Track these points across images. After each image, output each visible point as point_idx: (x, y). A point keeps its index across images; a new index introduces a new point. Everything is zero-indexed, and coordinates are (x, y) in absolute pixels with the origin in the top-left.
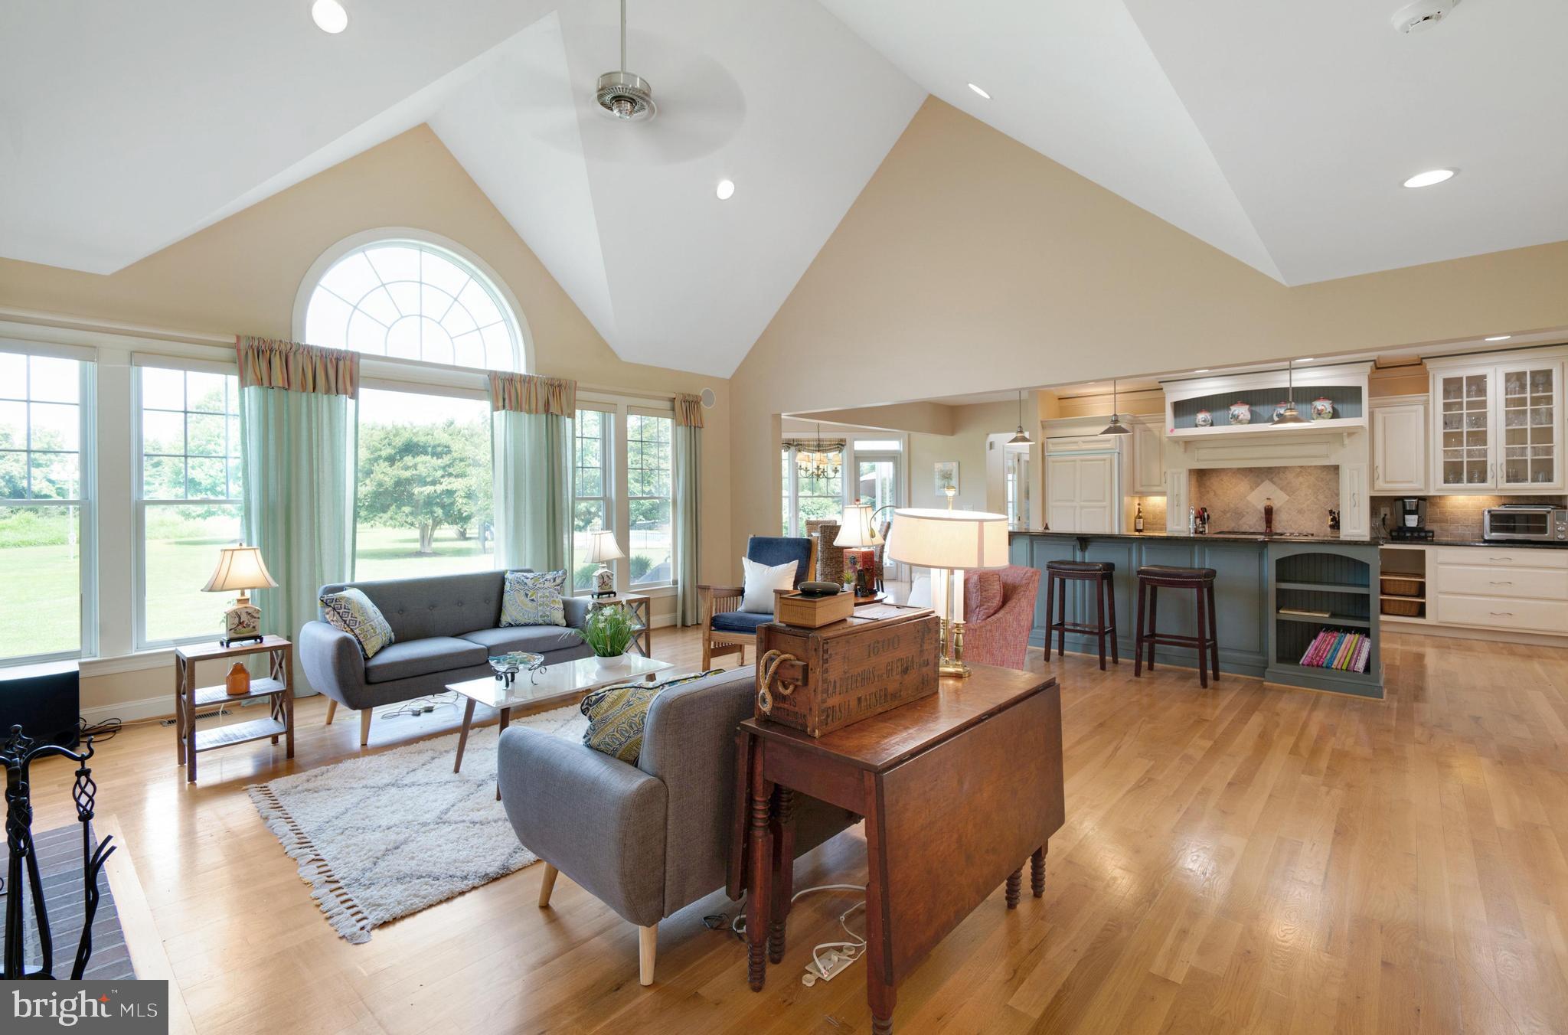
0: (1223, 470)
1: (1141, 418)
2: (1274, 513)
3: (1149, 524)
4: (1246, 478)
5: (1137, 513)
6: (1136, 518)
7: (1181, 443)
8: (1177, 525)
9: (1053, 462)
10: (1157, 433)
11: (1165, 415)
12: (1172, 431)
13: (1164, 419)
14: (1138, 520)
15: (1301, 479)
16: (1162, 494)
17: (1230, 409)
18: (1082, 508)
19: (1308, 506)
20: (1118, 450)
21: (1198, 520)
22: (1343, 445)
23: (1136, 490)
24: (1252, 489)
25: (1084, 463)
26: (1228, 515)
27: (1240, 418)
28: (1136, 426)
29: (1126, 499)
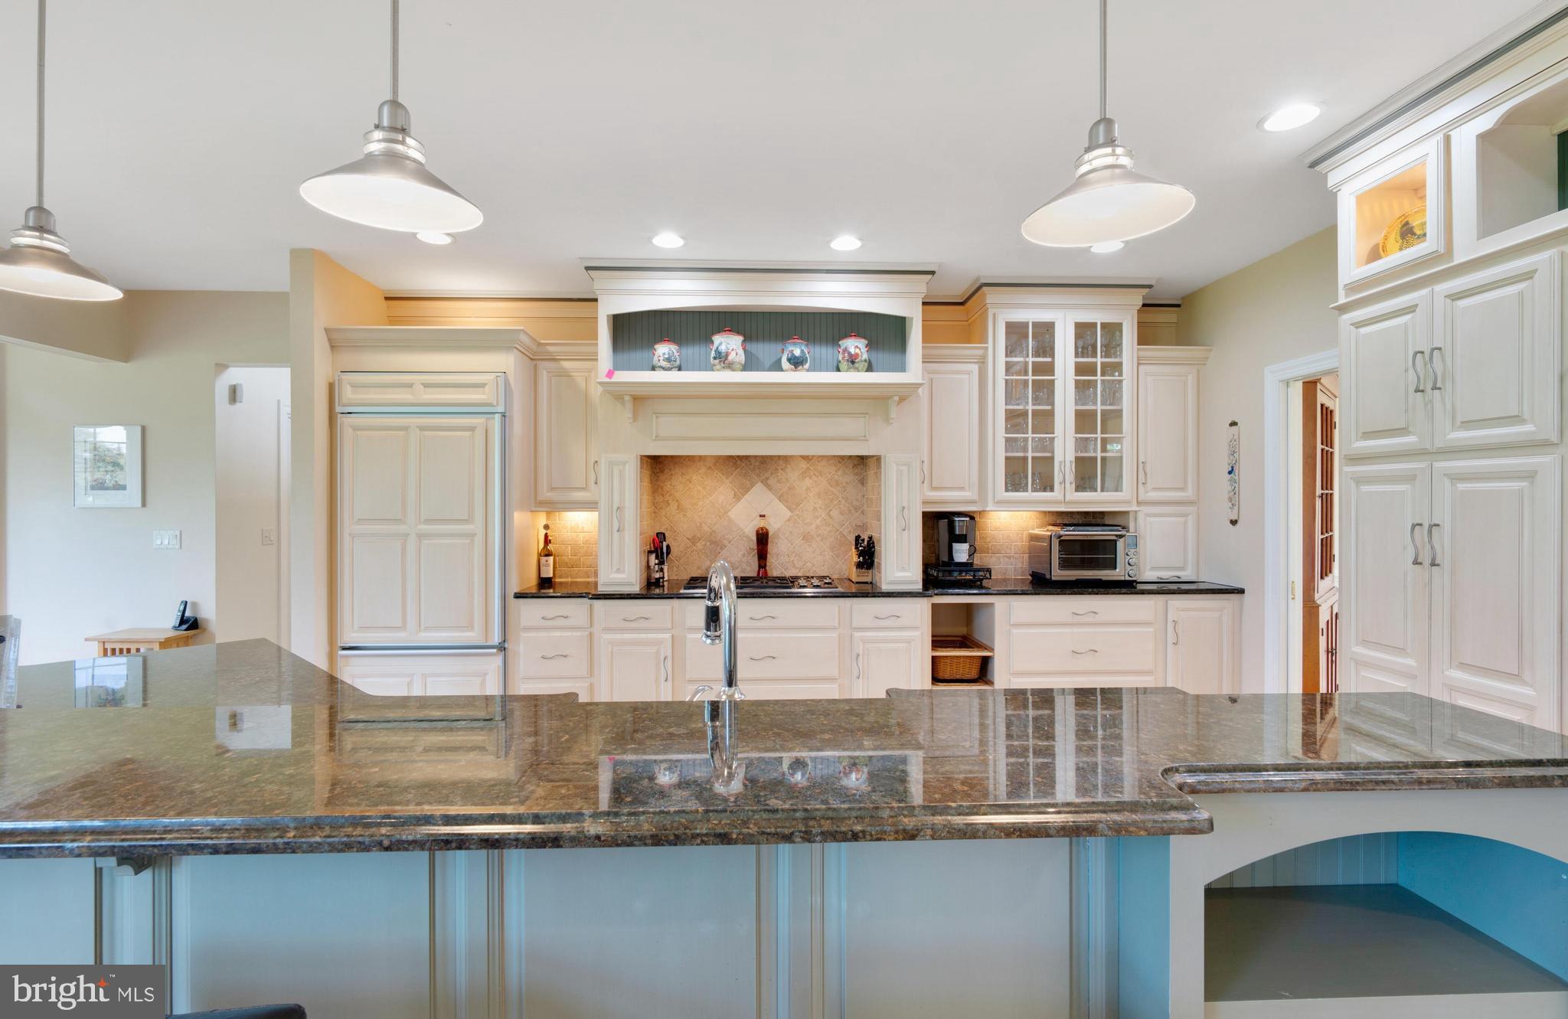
0: (691, 459)
1: (551, 349)
2: (770, 540)
3: (566, 565)
4: (727, 478)
5: (542, 545)
6: (540, 555)
7: (627, 398)
8: (618, 571)
9: (355, 429)
10: (581, 382)
11: (597, 344)
12: (610, 374)
13: (596, 354)
14: (543, 559)
15: (808, 482)
16: (590, 505)
17: (712, 342)
18: (421, 536)
19: (818, 527)
20: (501, 409)
21: (653, 557)
22: (887, 420)
23: (540, 498)
24: (737, 498)
25: (426, 433)
26: (700, 545)
27: (730, 358)
28: (542, 365)
29: (518, 517)
